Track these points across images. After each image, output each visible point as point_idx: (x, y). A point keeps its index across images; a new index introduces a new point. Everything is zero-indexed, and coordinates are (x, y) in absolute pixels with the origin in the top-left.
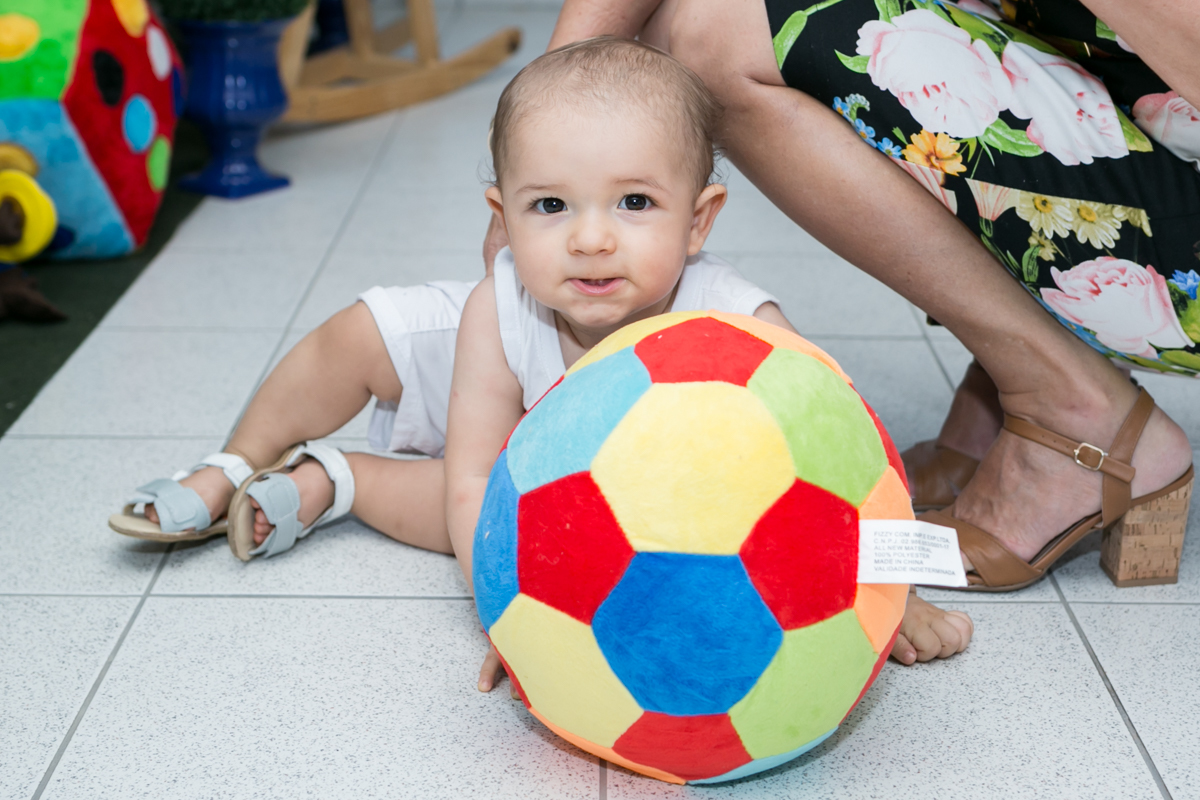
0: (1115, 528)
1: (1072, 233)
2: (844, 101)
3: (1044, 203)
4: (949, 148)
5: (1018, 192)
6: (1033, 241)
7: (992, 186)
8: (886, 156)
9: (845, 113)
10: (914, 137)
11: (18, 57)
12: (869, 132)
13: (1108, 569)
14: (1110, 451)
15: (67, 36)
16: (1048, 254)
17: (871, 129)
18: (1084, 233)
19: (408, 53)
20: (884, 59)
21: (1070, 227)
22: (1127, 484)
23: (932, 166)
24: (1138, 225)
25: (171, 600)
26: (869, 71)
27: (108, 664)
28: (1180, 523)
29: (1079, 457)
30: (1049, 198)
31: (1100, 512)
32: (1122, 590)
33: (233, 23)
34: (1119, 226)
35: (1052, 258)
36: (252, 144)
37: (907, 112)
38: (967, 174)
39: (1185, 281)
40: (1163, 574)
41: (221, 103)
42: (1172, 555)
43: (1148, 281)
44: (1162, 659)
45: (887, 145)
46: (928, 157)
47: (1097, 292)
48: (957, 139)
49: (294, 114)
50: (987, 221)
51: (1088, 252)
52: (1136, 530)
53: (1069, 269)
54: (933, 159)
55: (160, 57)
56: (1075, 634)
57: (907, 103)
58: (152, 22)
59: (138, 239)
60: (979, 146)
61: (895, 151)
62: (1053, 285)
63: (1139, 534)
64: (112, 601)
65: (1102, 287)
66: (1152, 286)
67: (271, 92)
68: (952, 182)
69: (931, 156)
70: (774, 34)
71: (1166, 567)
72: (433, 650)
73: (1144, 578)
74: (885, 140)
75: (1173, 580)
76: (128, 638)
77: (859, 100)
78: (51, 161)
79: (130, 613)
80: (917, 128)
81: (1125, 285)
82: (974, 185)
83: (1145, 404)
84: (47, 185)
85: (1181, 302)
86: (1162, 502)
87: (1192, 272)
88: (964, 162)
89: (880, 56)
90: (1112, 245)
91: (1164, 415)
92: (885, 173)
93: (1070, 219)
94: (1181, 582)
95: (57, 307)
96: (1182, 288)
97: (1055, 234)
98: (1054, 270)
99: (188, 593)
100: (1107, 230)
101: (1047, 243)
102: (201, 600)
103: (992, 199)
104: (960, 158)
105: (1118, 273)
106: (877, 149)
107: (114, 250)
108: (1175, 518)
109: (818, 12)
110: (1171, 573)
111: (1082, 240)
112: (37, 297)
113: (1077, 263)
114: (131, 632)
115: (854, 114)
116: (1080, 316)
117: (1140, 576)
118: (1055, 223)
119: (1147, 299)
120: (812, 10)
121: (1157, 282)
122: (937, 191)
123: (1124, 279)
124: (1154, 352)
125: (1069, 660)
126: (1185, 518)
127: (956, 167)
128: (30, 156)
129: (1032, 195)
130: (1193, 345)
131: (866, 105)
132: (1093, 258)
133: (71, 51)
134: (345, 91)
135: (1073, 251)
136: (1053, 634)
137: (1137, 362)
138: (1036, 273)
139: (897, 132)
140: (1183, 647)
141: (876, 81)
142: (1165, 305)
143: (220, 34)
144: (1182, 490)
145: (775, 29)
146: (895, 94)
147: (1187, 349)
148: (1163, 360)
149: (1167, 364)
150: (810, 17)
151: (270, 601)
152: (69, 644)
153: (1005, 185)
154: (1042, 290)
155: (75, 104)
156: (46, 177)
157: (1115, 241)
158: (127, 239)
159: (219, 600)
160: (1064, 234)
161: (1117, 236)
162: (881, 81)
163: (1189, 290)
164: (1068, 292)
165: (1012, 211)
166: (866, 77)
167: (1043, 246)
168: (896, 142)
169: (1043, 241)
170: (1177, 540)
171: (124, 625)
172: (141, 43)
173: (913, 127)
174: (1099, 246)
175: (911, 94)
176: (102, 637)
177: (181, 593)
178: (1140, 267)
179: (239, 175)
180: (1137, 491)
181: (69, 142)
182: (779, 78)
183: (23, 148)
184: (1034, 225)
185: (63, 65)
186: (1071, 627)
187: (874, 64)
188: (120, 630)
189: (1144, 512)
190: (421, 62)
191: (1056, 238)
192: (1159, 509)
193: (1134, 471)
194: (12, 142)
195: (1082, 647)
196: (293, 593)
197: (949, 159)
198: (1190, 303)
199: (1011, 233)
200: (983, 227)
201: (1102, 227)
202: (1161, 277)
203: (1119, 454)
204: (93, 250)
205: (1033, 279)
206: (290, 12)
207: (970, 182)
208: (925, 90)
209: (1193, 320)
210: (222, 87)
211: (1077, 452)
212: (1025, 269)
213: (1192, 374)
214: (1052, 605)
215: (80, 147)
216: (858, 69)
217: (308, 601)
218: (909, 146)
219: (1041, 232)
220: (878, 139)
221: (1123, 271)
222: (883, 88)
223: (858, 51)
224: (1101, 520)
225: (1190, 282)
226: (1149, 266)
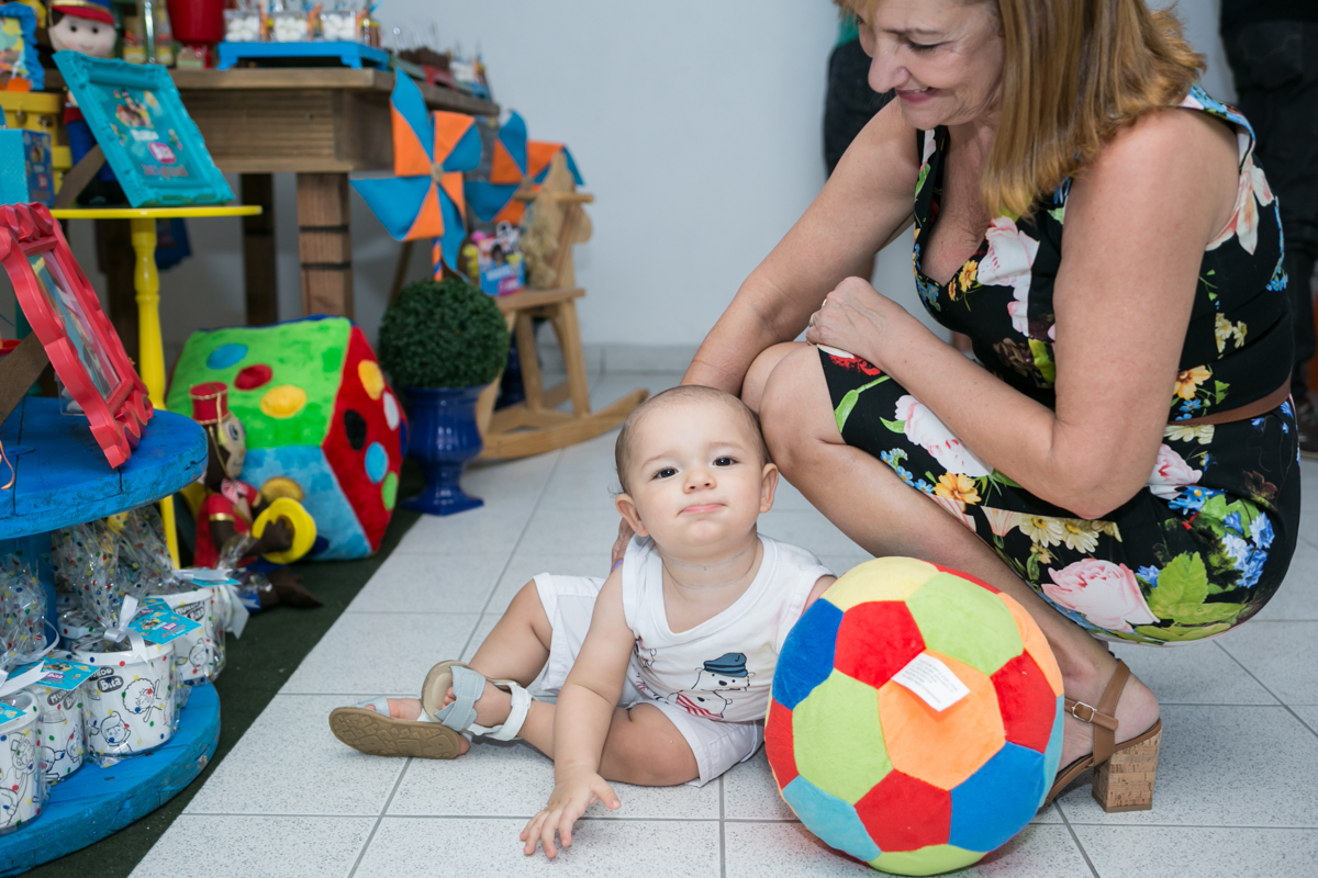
0: (1103, 767)
1: (1063, 543)
2: (888, 453)
3: (1040, 521)
4: (966, 485)
5: (1020, 514)
6: (1033, 550)
7: (1000, 511)
8: (921, 493)
9: (889, 462)
10: (941, 478)
11: (291, 415)
12: (908, 475)
13: (1099, 798)
14: (1098, 707)
15: (326, 401)
16: (1046, 558)
17: (909, 473)
18: (1071, 542)
19: (568, 406)
20: (916, 423)
21: (1061, 538)
22: (1111, 732)
23: (956, 498)
24: (1112, 534)
25: (400, 819)
26: (906, 431)
27: (355, 869)
28: (1152, 764)
29: (1076, 712)
30: (1044, 518)
31: (1091, 755)
32: (1110, 814)
33: (444, 389)
34: (1097, 536)
35: (1049, 561)
36: (457, 475)
37: (935, 460)
38: (982, 503)
39: (1148, 574)
40: (1141, 802)
41: (435, 446)
42: (1147, 788)
43: (1122, 575)
44: (1144, 870)
45: (921, 484)
46: (952, 492)
47: (1084, 585)
48: (973, 478)
49: (486, 453)
50: (999, 537)
51: (1075, 556)
52: (1120, 769)
53: (1062, 569)
54: (956, 493)
55: (392, 414)
56: (1077, 849)
57: (935, 454)
58: (387, 389)
59: (374, 546)
60: (989, 482)
61: (927, 489)
62: (1050, 581)
63: (1122, 772)
64: (357, 820)
65: (1088, 581)
66: (1125, 578)
67: (471, 437)
68: (971, 509)
69: (955, 491)
70: (835, 408)
71: (1143, 797)
72: (595, 859)
73: (1126, 805)
74: (920, 481)
75: (1149, 807)
76: (369, 850)
77: (899, 453)
78: (313, 490)
79: (370, 829)
80: (943, 471)
81: (1105, 579)
82: (988, 511)
83: (1122, 671)
84: (310, 508)
85: (1146, 589)
86: (1138, 747)
87: (1153, 567)
88: (979, 495)
89: (913, 420)
90: (1093, 550)
91: (1137, 679)
92: (922, 504)
93: (1060, 532)
94: (1154, 809)
95: (315, 597)
96: (1146, 579)
97: (1050, 544)
98: (1051, 570)
99: (413, 814)
100: (1088, 539)
101: (1044, 551)
102: (422, 819)
103: (1002, 521)
104: (976, 492)
105: (1099, 570)
106: (915, 488)
107: (355, 555)
108: (1149, 760)
109: (866, 390)
110: (1147, 802)
111: (1070, 547)
112: (301, 589)
113: (1068, 565)
114: (371, 844)
115: (897, 463)
116: (1073, 603)
117: (1123, 804)
118: (1050, 536)
119: (1122, 589)
120: (862, 389)
121: (1128, 576)
122: (961, 515)
123: (1103, 574)
124: (1130, 627)
125: (1073, 870)
126: (1156, 760)
127: (973, 498)
128: (298, 486)
129: (1031, 516)
130: (1158, 621)
131: (905, 457)
132: (1080, 560)
133: (329, 411)
134: (523, 435)
135: (1065, 556)
136: (1060, 849)
137: (1116, 635)
138: (1038, 573)
139: (929, 475)
140: (1159, 860)
141: (911, 439)
142: (1136, 592)
143: (435, 396)
144: (1154, 738)
145: (836, 404)
146: (925, 447)
147: (1154, 624)
148: (1136, 634)
149: (1141, 636)
150: (860, 394)
151: (473, 820)
152: (325, 853)
153: (1010, 510)
154: (1043, 585)
155: (331, 449)
156: (309, 502)
157: (1095, 547)
158: (366, 546)
159: (435, 820)
160: (1057, 544)
161: (1096, 544)
162: (914, 438)
163: (1151, 580)
164: (1062, 586)
165: (1017, 528)
166: (904, 436)
167: (1041, 553)
168: (929, 482)
169: (1041, 550)
170: (1150, 776)
171: (366, 839)
172: (379, 404)
173: (940, 471)
174: (1084, 552)
175: (937, 447)
176: (350, 848)
177: (408, 814)
178: (1115, 565)
179: (446, 498)
180: (1119, 737)
181: (326, 476)
182: (841, 439)
183: (293, 481)
184: (1034, 538)
185: (323, 421)
186: (1073, 844)
187: (909, 427)
188: (363, 843)
189: (1125, 756)
190: (577, 414)
191: (1051, 547)
192: (1137, 753)
193: (1117, 722)
194: (285, 477)
195: (1082, 859)
196: (490, 815)
197: (968, 492)
198: (1153, 590)
199: (1017, 545)
200: (996, 541)
201: (1085, 537)
202: (1131, 571)
203: (1105, 709)
204: (343, 554)
205: (1036, 578)
206: (484, 381)
207: (985, 509)
208: (947, 443)
209: (1157, 603)
210: (435, 435)
211: (1074, 708)
212: (1029, 571)
213: (1161, 644)
214: (1058, 826)
215: (334, 479)
216: (897, 431)
217: (502, 820)
218: (938, 484)
219: (1040, 543)
220: (915, 480)
221: (1102, 569)
222: (916, 444)
223: (896, 417)
224: (1092, 761)
225: (1152, 574)
226: (1122, 565)
